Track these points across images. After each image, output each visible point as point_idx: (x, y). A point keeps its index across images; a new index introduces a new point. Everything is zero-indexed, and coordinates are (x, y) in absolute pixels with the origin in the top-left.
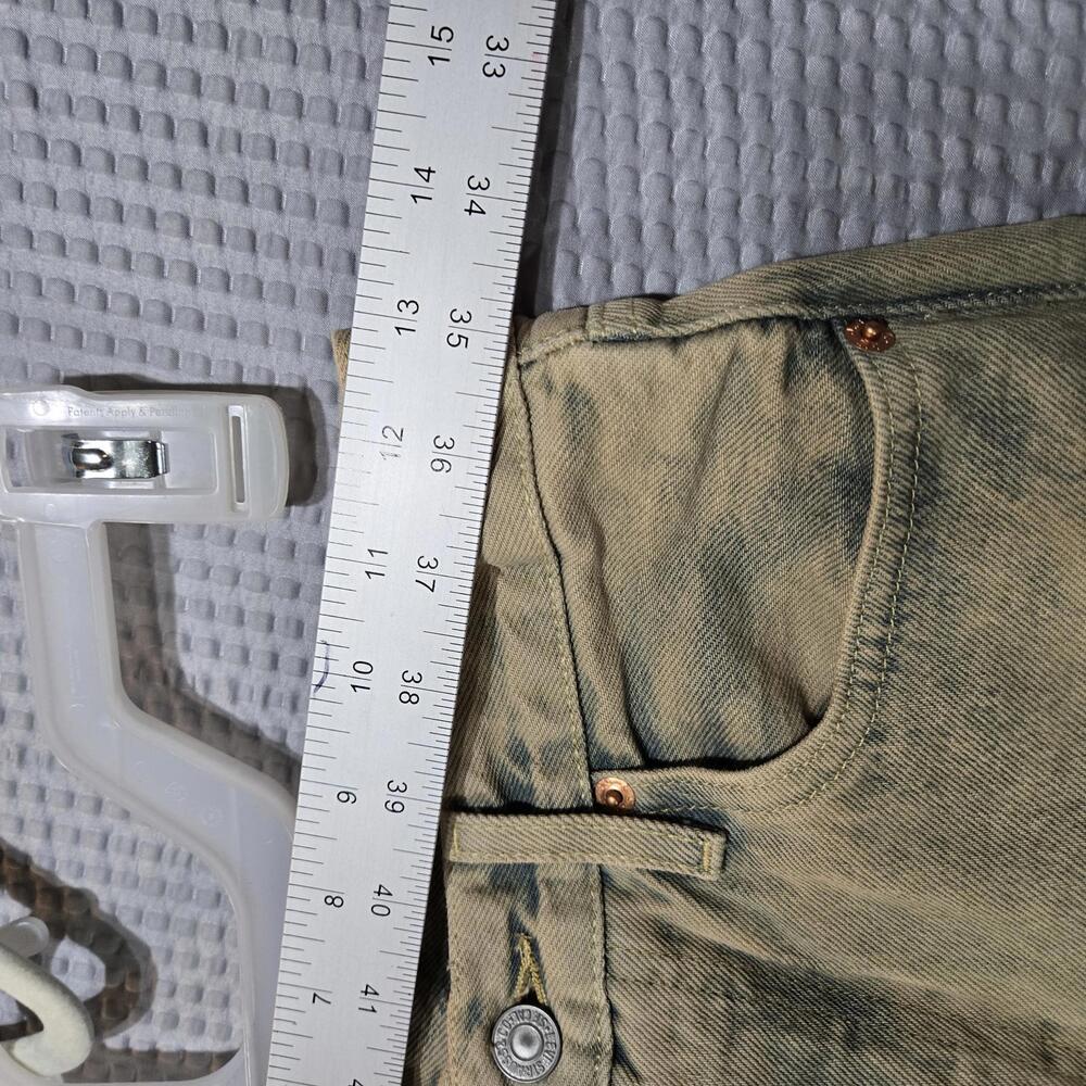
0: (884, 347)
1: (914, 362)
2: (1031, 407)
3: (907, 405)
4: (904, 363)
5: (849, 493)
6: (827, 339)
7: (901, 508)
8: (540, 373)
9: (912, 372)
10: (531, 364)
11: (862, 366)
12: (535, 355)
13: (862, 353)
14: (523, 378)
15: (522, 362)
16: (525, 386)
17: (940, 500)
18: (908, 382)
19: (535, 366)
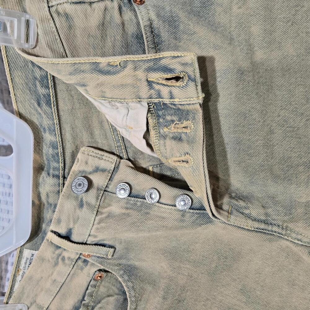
0: (141, 4)
1: (148, 7)
2: (179, 17)
3: (147, 18)
4: (146, 8)
5: (140, 43)
6: (129, 2)
7: (152, 45)
8: (55, 9)
9: (148, 10)
10: (52, 6)
11: (136, 9)
12: (53, 4)
13: (136, 6)
14: (50, 10)
15: (50, 5)
16: (51, 13)
17: (163, 43)
18: (147, 13)
19: (54, 7)
